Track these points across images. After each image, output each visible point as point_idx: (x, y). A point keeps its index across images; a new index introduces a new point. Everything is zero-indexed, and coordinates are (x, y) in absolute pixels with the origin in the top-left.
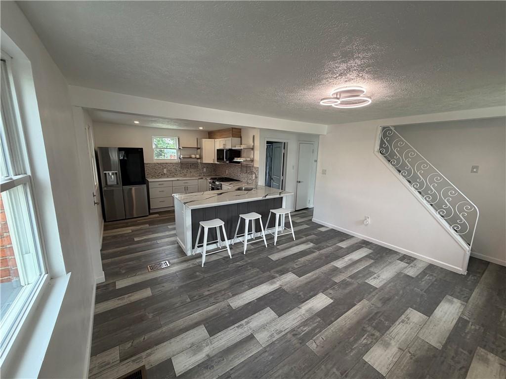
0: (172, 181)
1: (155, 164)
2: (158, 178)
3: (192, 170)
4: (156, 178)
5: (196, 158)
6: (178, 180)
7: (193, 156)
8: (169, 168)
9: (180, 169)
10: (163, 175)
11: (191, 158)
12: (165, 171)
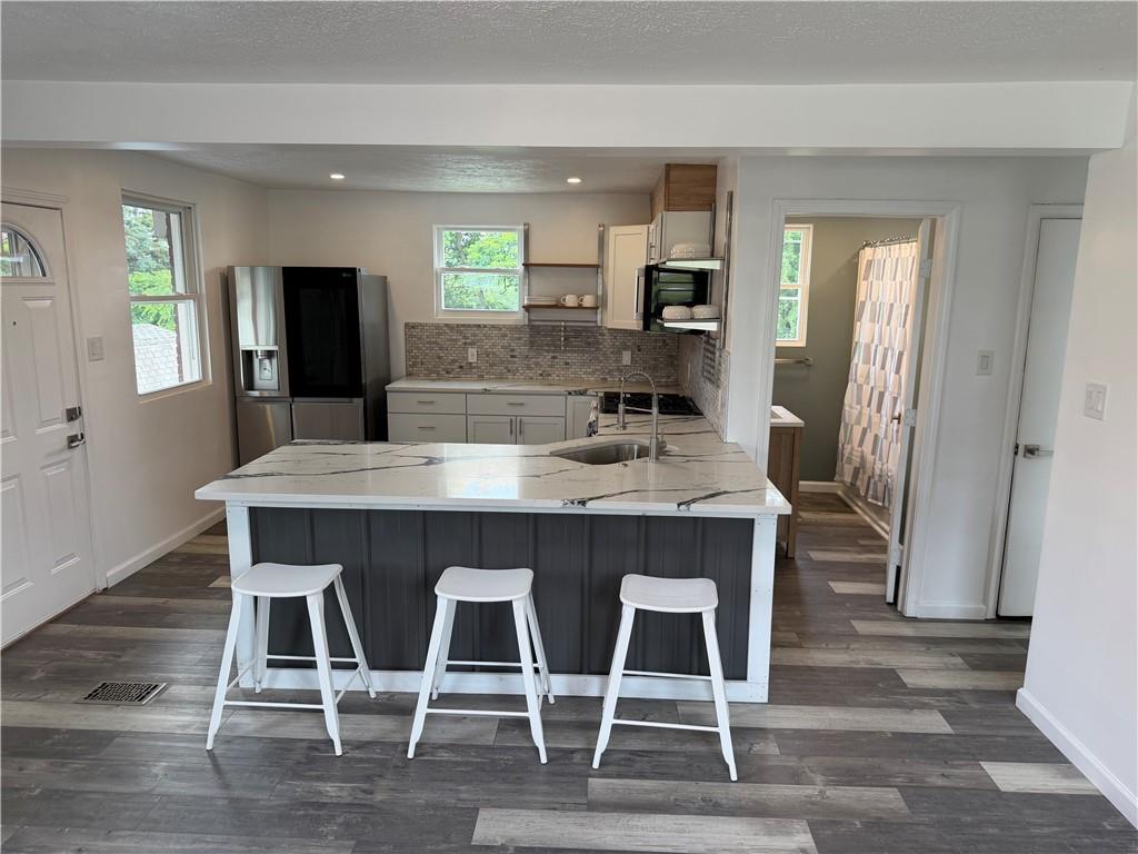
0: (466, 393)
1: (437, 326)
2: (448, 380)
3: (573, 358)
4: (440, 378)
5: (580, 307)
6: (486, 392)
7: (571, 300)
8: (487, 344)
9: (525, 350)
10: (464, 370)
11: (564, 307)
12: (472, 355)
